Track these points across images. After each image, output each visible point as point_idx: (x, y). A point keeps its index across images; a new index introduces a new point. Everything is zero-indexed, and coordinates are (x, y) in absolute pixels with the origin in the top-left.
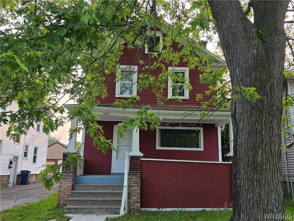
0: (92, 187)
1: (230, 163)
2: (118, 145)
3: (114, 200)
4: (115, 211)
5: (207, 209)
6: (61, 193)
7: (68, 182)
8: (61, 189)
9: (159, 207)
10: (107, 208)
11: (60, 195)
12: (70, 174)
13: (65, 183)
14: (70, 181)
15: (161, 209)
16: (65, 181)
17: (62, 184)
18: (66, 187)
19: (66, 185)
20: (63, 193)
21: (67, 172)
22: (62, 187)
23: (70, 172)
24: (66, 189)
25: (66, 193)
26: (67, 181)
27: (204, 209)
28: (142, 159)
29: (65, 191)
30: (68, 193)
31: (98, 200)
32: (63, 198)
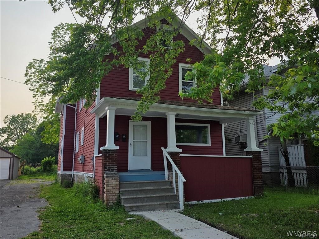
0: (138, 185)
1: (251, 157)
2: (134, 140)
3: (168, 196)
4: (175, 205)
5: (236, 199)
6: (109, 193)
7: (115, 181)
8: (109, 188)
9: (198, 200)
10: (167, 204)
11: (108, 195)
12: (113, 172)
13: (113, 181)
14: (117, 179)
15: (200, 201)
16: (112, 180)
17: (109, 182)
18: (113, 185)
19: (114, 183)
20: (111, 192)
21: (110, 170)
22: (110, 186)
23: (113, 170)
24: (113, 188)
25: (114, 192)
26: (114, 179)
27: (233, 199)
28: (181, 155)
29: (113, 190)
30: (116, 192)
31: (153, 197)
32: (111, 197)
